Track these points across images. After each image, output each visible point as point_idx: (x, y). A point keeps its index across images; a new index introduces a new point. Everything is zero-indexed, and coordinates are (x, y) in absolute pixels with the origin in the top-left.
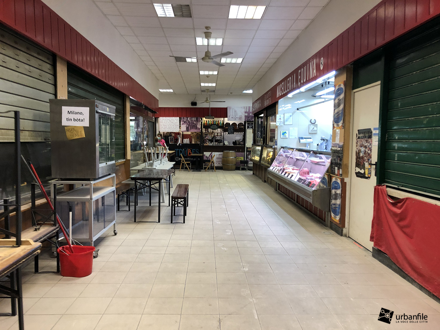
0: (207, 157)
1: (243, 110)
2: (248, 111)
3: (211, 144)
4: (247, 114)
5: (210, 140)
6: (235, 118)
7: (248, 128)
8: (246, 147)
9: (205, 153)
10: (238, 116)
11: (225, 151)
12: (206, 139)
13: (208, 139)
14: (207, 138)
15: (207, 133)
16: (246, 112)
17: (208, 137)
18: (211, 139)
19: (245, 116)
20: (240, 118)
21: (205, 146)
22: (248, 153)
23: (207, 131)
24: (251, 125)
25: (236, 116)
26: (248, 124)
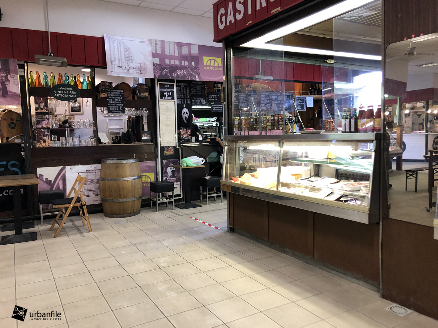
0: (48, 182)
1: (148, 49)
2: (159, 52)
3: (58, 144)
4: (157, 61)
5: (53, 132)
6: (128, 68)
7: (161, 98)
8: (161, 148)
9: (41, 171)
10: (136, 65)
11: (109, 162)
12: (43, 128)
13: (48, 129)
14: (44, 124)
15: (44, 111)
16: (154, 55)
17: (46, 122)
18: (55, 126)
19: (154, 64)
20: (141, 70)
21: (39, 148)
22: (164, 161)
23: (42, 105)
24: (168, 90)
25: (131, 64)
26: (162, 86)
